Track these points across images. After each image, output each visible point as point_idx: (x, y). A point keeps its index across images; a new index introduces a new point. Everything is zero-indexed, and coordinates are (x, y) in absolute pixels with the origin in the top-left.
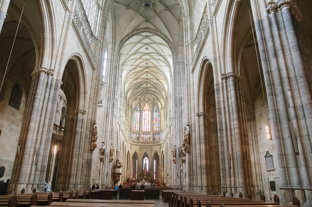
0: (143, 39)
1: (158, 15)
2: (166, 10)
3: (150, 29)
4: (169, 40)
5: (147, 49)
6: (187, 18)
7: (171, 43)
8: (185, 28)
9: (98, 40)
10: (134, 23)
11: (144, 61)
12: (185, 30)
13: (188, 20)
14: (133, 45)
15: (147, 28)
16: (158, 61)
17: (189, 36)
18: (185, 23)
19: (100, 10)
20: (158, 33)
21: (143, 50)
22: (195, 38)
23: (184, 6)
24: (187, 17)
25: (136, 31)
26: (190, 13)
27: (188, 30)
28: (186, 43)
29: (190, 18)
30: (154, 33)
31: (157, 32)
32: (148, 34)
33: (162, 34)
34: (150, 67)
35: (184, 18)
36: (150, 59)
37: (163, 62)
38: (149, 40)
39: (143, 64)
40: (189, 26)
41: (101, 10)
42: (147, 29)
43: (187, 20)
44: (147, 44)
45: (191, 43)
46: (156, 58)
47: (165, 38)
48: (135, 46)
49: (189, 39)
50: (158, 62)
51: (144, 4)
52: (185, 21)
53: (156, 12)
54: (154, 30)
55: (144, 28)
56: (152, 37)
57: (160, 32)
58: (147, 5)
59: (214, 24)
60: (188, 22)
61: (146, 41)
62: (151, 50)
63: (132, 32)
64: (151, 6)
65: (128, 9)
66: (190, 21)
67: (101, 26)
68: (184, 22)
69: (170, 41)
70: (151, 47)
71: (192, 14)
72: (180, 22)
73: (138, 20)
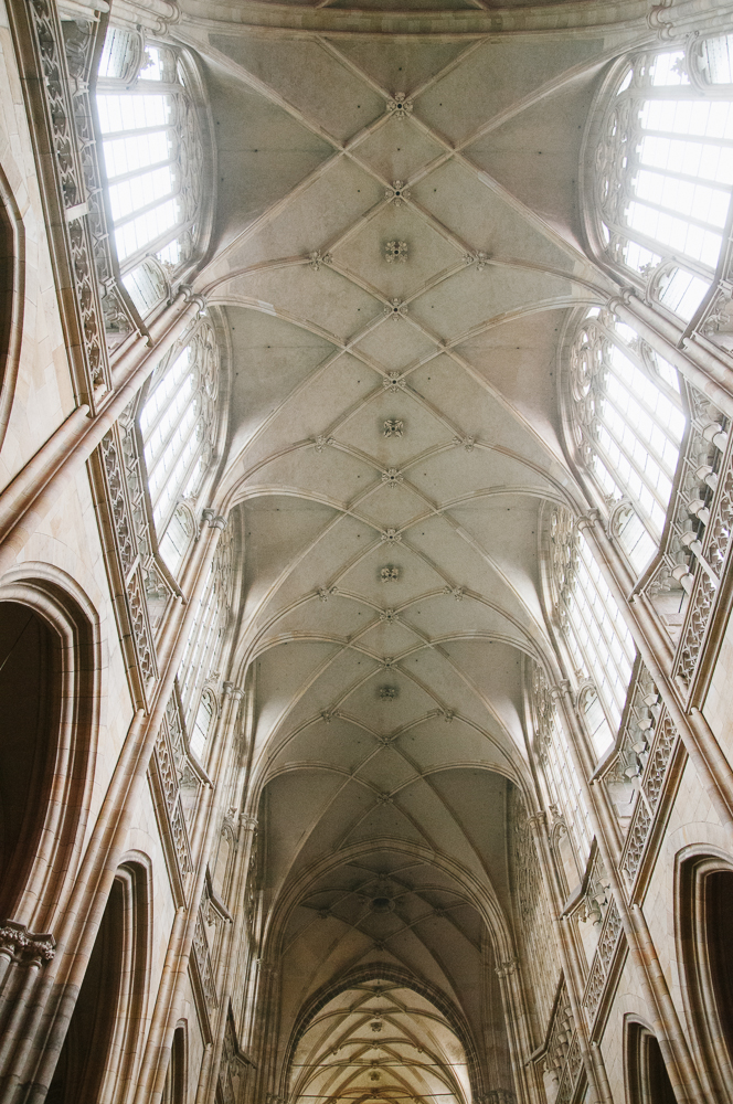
0: (365, 999)
1: (414, 929)
2: (439, 915)
3: (389, 966)
4: (452, 1004)
5: (376, 1026)
6: (511, 969)
7: (461, 1017)
8: (508, 1003)
9: (248, 1062)
10: (340, 954)
11: (368, 1067)
12: (509, 1012)
13: (513, 976)
14: (333, 1019)
15: (379, 964)
16: (417, 1068)
17: (522, 1036)
18: (505, 987)
19: (255, 955)
20: (416, 981)
21: (365, 1032)
22: (542, 1048)
23: (496, 928)
24: (508, 965)
25: (347, 976)
26: (516, 955)
27: (519, 1013)
28: (517, 1060)
29: (518, 970)
30: (403, 980)
31: (411, 977)
32: (383, 982)
33: (428, 983)
34: (388, 1088)
35: (501, 969)
36: (387, 1060)
37: (435, 1074)
38: (386, 1000)
39: (364, 1081)
40: (518, 999)
41: (259, 957)
42: (379, 969)
43: (509, 974)
44: (378, 1012)
45: (534, 1060)
46: (407, 1056)
47: (437, 998)
48: (338, 1023)
49: (525, 1044)
50: (415, 1072)
51: (371, 900)
52: (504, 978)
53: (407, 920)
54: (401, 970)
55: (370, 965)
56: (394, 992)
57: (422, 977)
58: (380, 903)
59: (600, 1068)
60: (514, 984)
61: (374, 1002)
62: (390, 1030)
63: (331, 982)
64: (392, 904)
65: (324, 917)
66: (520, 981)
67: (257, 1010)
68: (500, 981)
69: (457, 1010)
70: (393, 1022)
71: (523, 957)
72: (483, 946)
73: (351, 944)
